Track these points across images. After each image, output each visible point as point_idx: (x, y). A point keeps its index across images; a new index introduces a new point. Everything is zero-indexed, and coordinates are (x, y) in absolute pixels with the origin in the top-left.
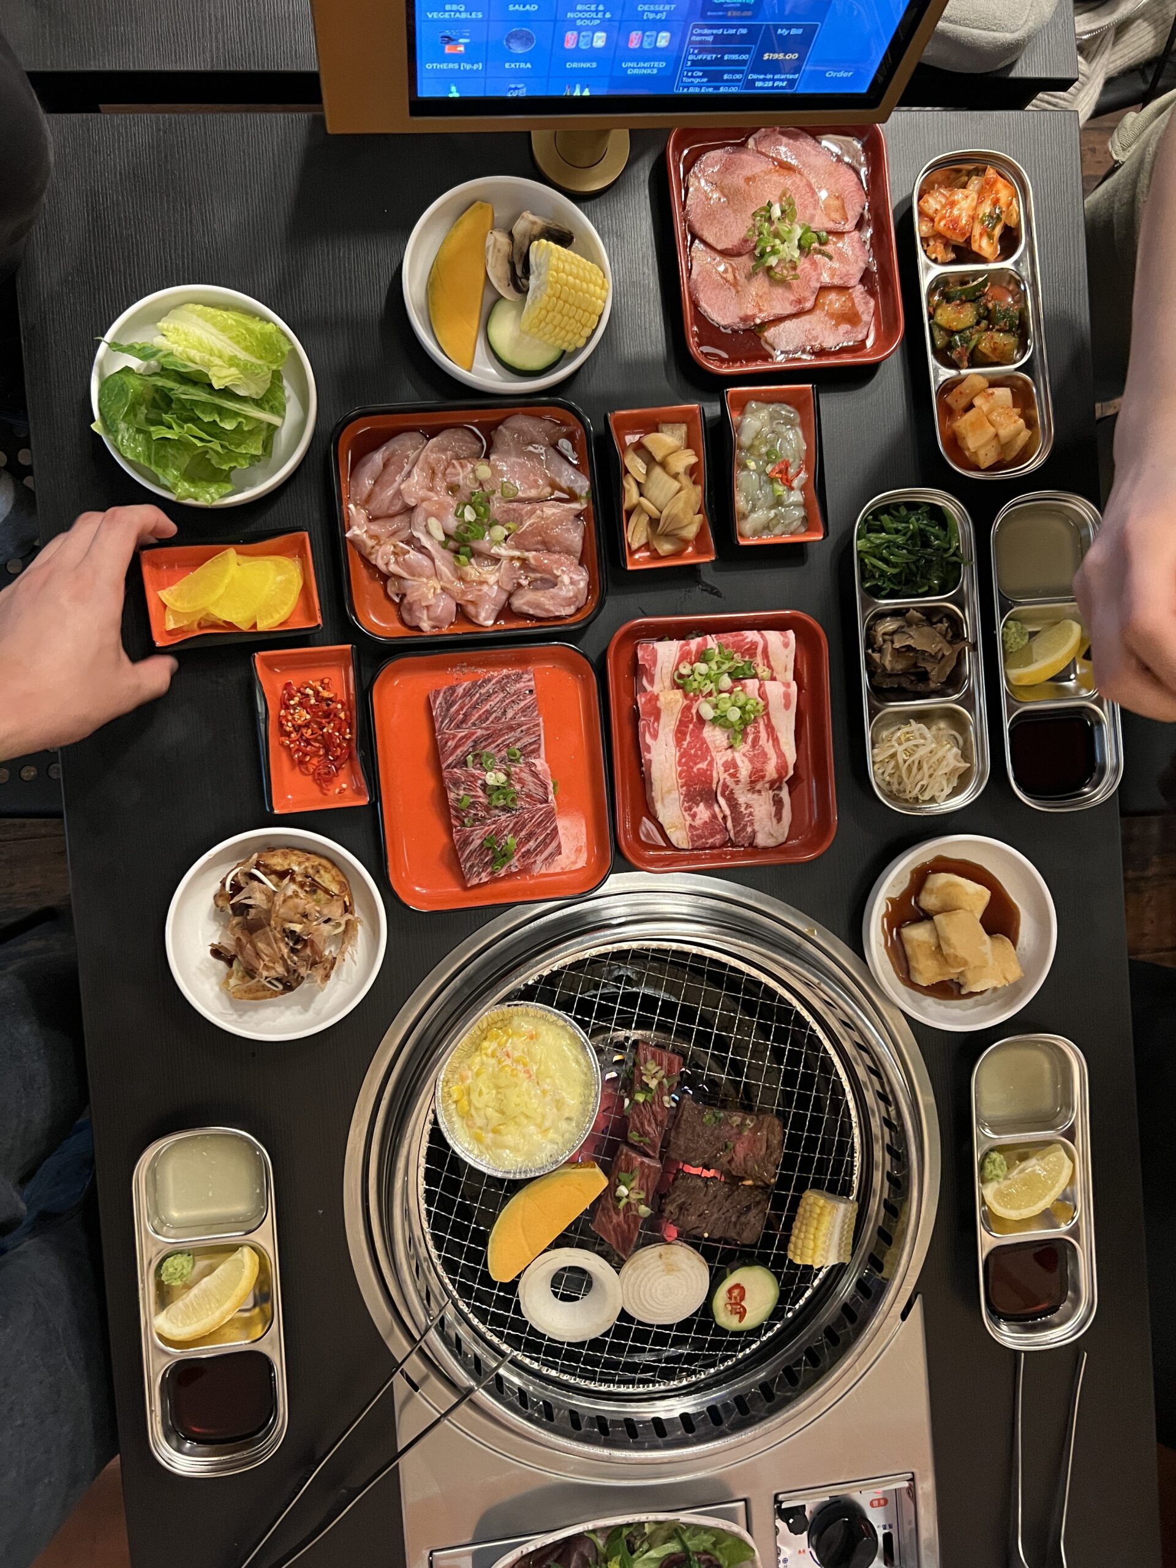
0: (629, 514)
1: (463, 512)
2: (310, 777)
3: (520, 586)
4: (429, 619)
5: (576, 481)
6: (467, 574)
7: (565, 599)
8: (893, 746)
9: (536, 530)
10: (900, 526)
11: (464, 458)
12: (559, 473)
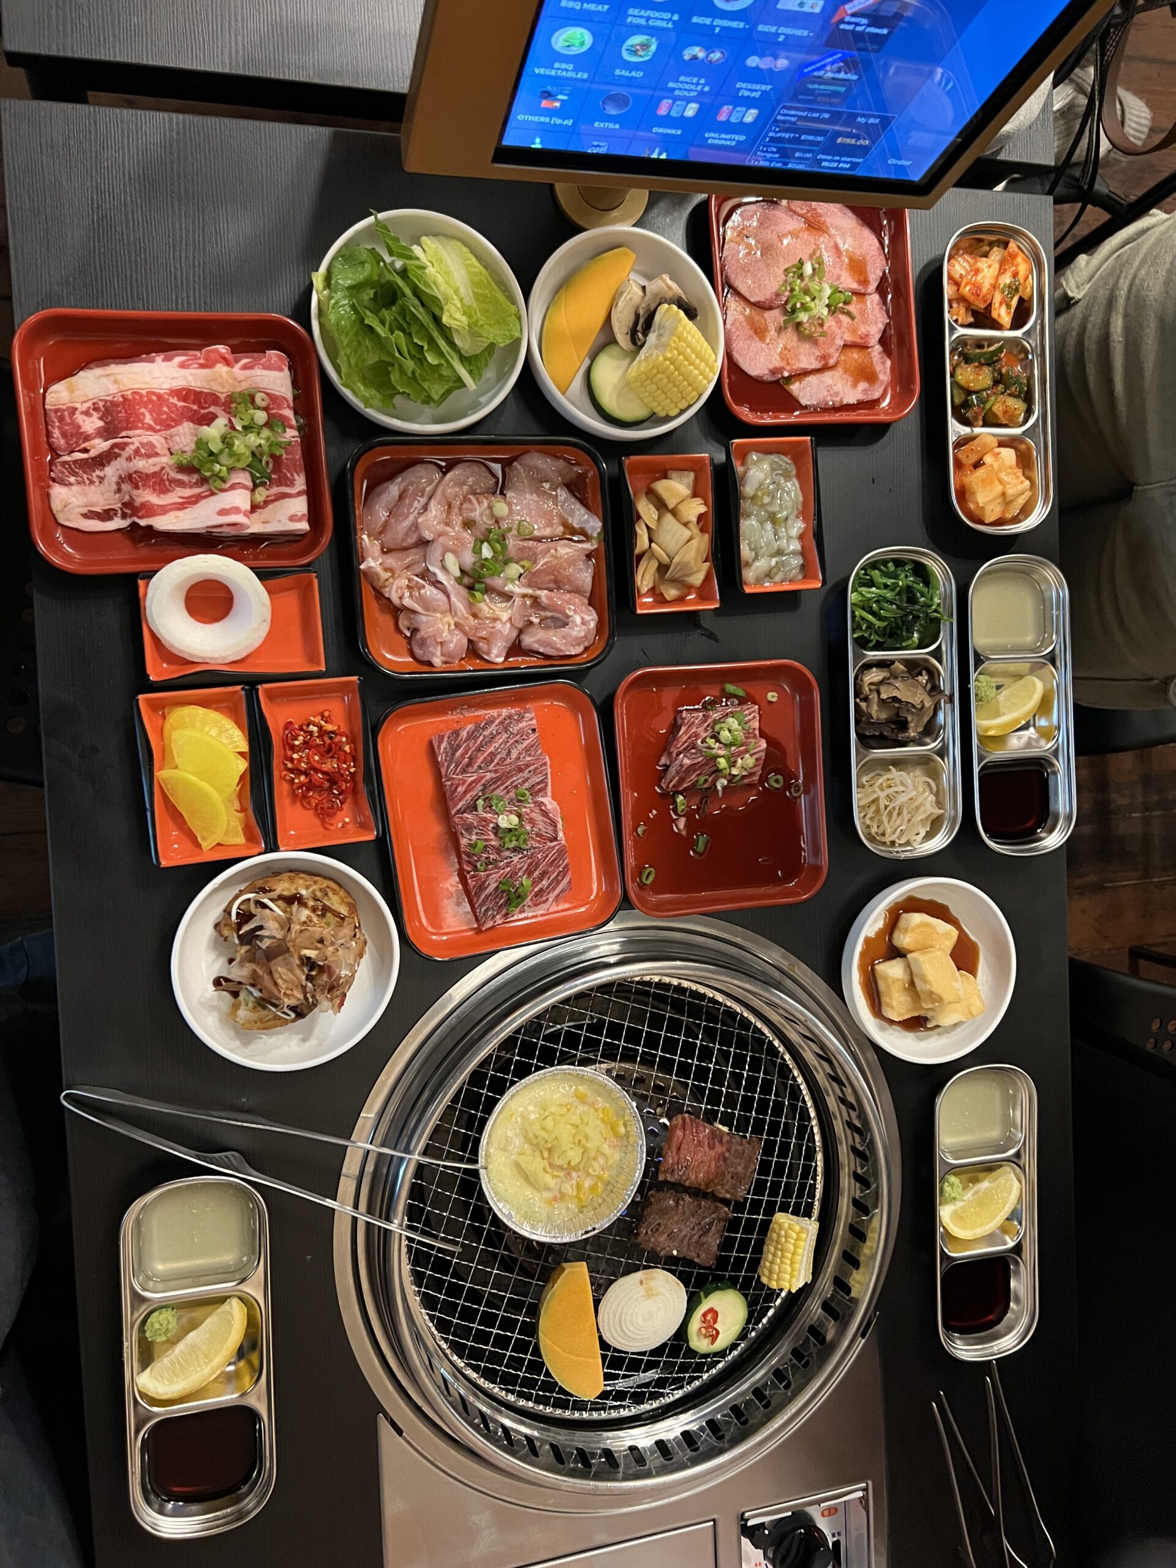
0: (640, 557)
1: (481, 548)
2: (312, 812)
3: (531, 623)
4: (443, 655)
5: (587, 521)
6: (481, 610)
7: (576, 639)
8: (875, 792)
9: (550, 570)
10: (890, 582)
11: (480, 494)
12: (572, 513)
